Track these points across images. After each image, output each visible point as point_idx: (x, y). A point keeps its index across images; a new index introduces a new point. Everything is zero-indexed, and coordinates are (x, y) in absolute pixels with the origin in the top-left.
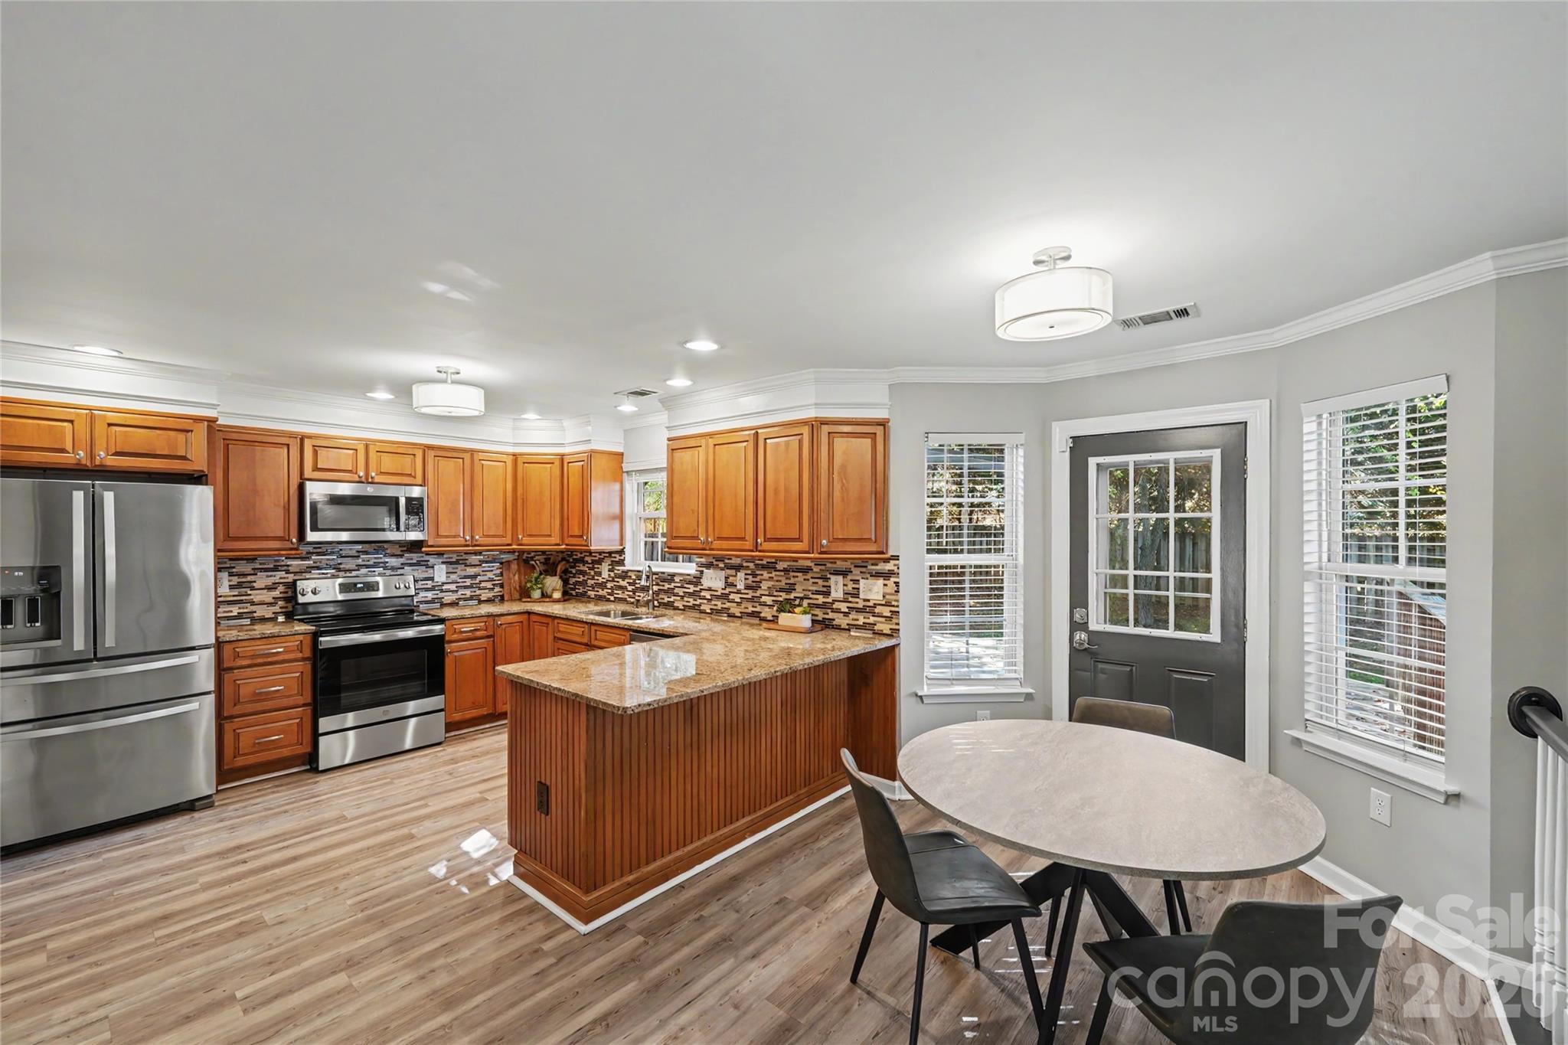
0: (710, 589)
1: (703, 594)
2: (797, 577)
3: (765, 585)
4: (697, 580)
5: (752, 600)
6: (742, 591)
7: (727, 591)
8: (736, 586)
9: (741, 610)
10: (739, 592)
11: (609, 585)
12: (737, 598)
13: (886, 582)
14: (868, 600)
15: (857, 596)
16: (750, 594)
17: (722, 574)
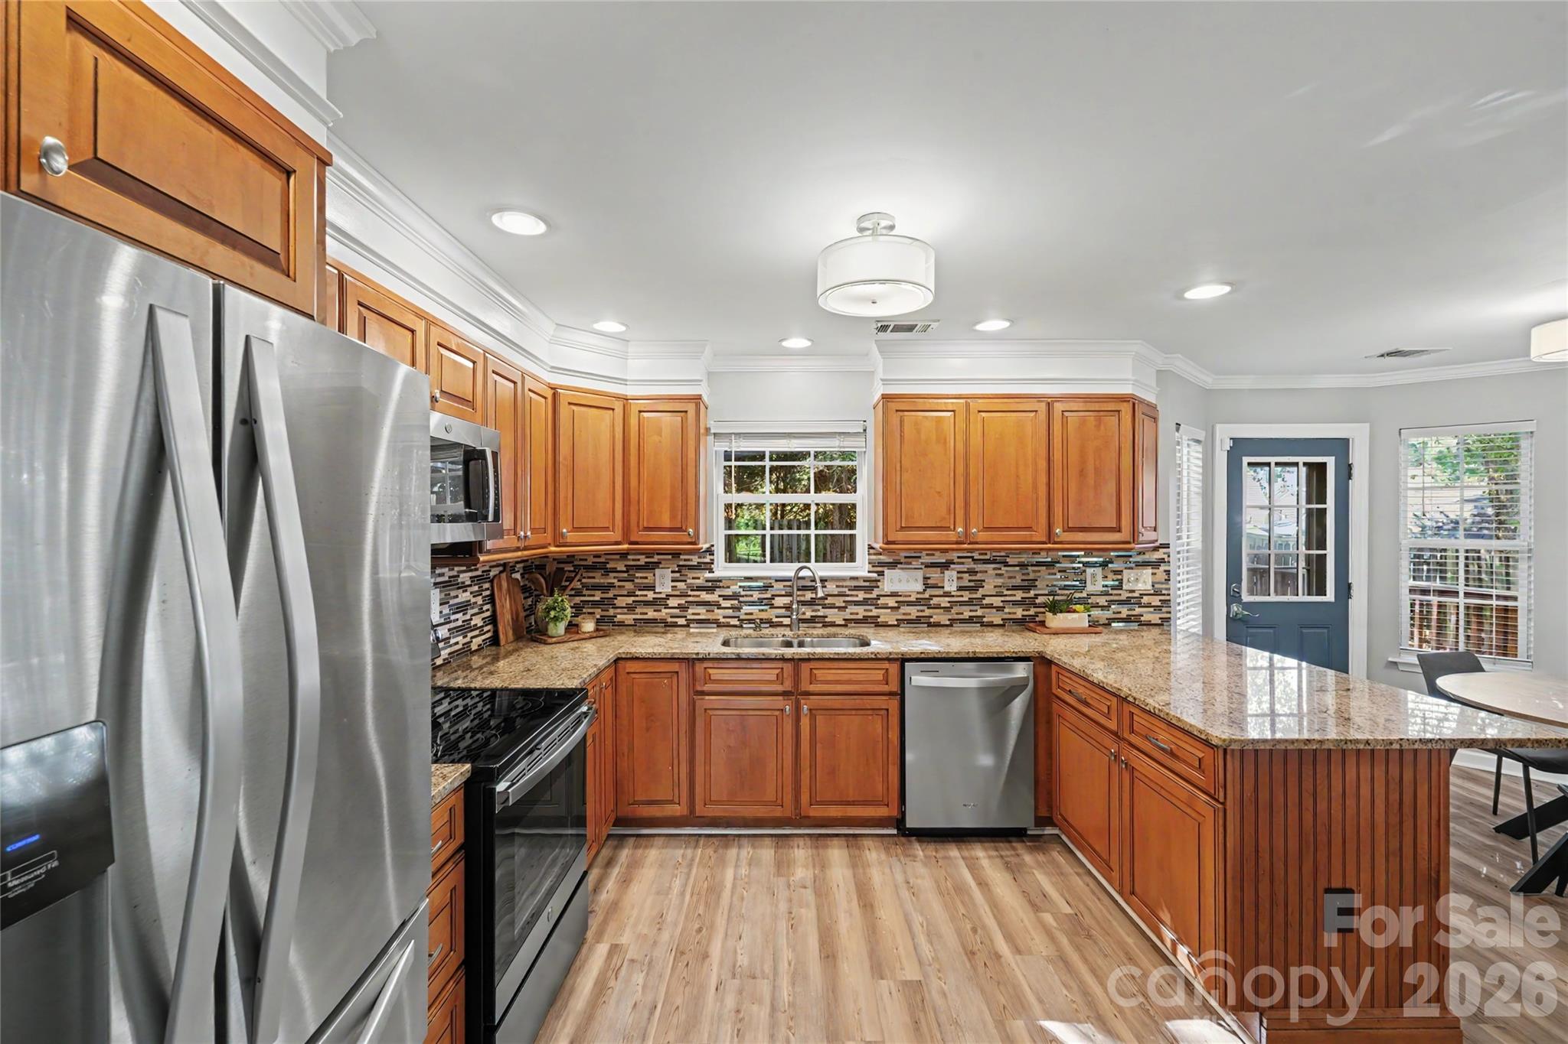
0: (894, 595)
1: (882, 601)
2: (1039, 571)
3: (989, 587)
4: (871, 585)
5: (970, 602)
6: (953, 593)
7: (927, 595)
8: (943, 587)
9: (950, 617)
10: (947, 594)
11: (672, 602)
12: (945, 602)
13: (1155, 571)
14: (1133, 591)
15: (1120, 587)
16: (966, 596)
17: (920, 574)
